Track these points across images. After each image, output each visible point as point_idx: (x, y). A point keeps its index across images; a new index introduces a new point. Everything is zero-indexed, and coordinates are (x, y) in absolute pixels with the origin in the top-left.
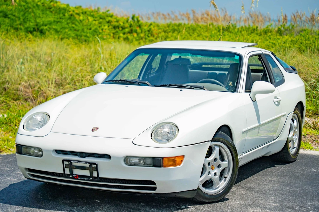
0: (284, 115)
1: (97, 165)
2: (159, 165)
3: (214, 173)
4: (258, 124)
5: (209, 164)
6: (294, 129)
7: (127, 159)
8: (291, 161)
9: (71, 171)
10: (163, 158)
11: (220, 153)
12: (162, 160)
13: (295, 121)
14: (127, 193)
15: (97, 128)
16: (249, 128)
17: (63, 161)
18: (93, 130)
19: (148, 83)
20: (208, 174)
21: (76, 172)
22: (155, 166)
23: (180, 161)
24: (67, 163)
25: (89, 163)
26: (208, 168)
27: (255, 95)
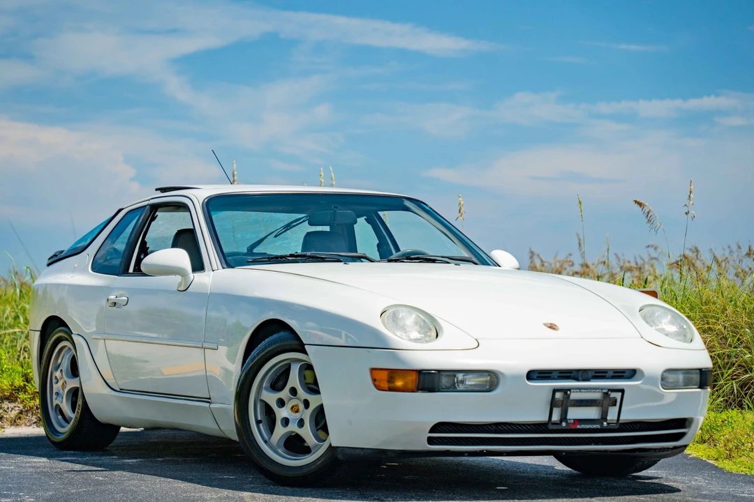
1: (622, 392)
17: (555, 391)
24: (561, 396)
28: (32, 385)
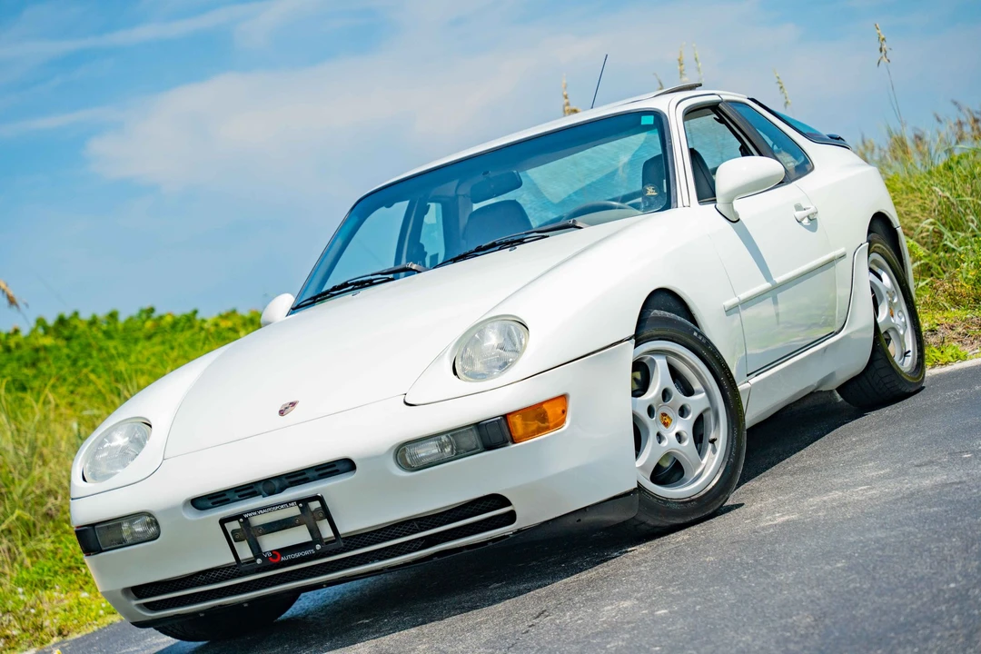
0: (843, 256)
1: (321, 499)
2: (499, 439)
3: (673, 434)
4: (767, 285)
5: (651, 411)
6: (886, 297)
7: (404, 454)
8: (908, 391)
9: (256, 548)
10: (505, 417)
11: (675, 374)
12: (503, 421)
13: (884, 276)
14: (436, 559)
15: (293, 404)
16: (744, 296)
17: (223, 522)
18: (281, 413)
19: (414, 267)
20: (660, 443)
21: (270, 543)
22: (489, 447)
23: (560, 412)
24: (235, 525)
25: (298, 501)
26: (653, 425)
27: (730, 203)
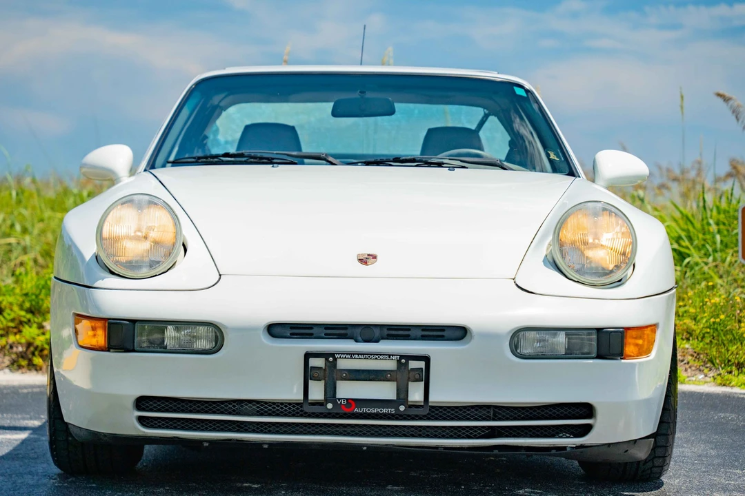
1: (427, 359)
2: (617, 350)
7: (520, 337)
9: (331, 390)
14: (496, 452)
15: (373, 256)
17: (308, 356)
18: (362, 262)
19: (329, 158)
21: (347, 390)
24: (321, 362)
25: (402, 356)
28: (4, 317)
